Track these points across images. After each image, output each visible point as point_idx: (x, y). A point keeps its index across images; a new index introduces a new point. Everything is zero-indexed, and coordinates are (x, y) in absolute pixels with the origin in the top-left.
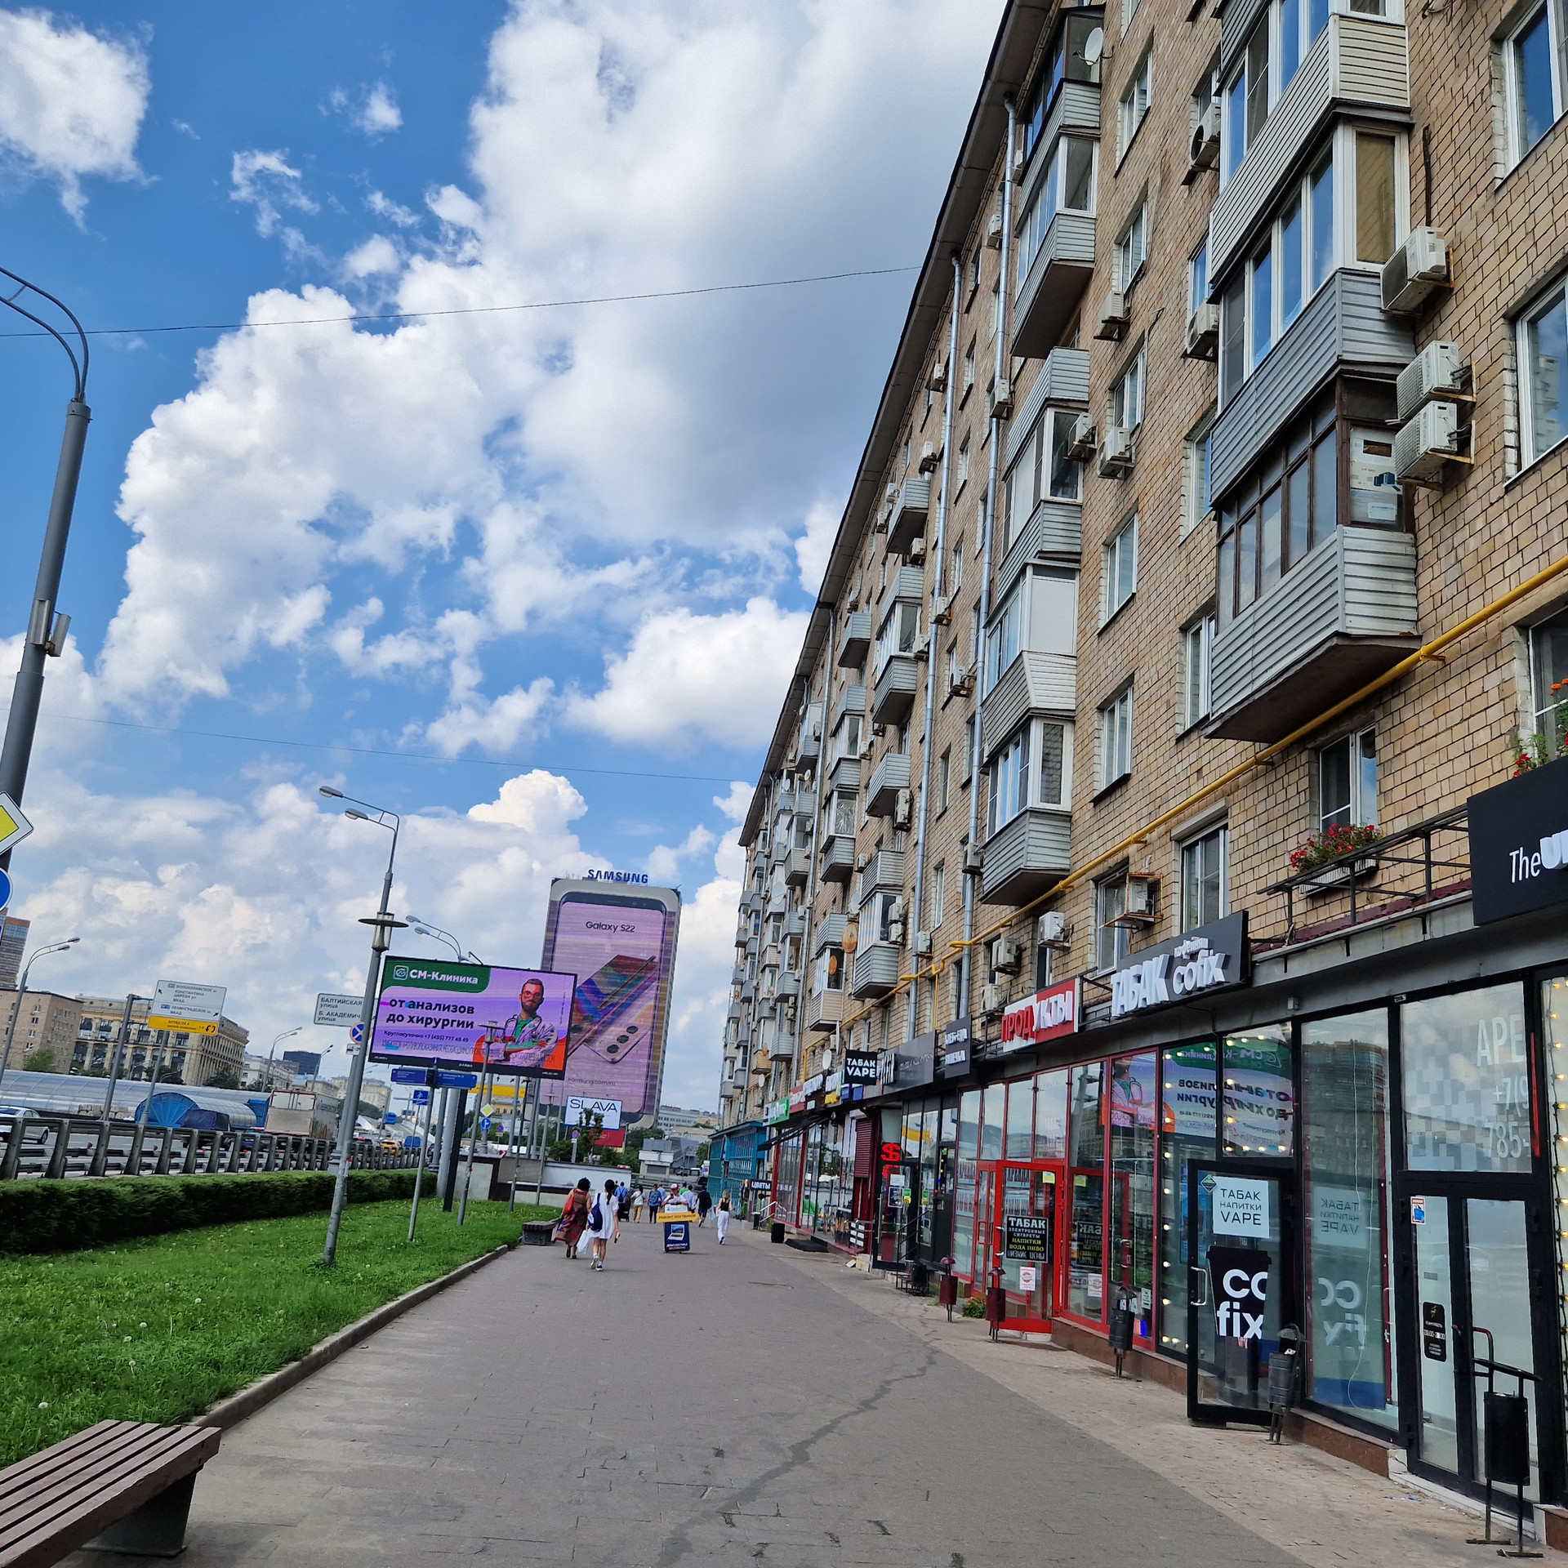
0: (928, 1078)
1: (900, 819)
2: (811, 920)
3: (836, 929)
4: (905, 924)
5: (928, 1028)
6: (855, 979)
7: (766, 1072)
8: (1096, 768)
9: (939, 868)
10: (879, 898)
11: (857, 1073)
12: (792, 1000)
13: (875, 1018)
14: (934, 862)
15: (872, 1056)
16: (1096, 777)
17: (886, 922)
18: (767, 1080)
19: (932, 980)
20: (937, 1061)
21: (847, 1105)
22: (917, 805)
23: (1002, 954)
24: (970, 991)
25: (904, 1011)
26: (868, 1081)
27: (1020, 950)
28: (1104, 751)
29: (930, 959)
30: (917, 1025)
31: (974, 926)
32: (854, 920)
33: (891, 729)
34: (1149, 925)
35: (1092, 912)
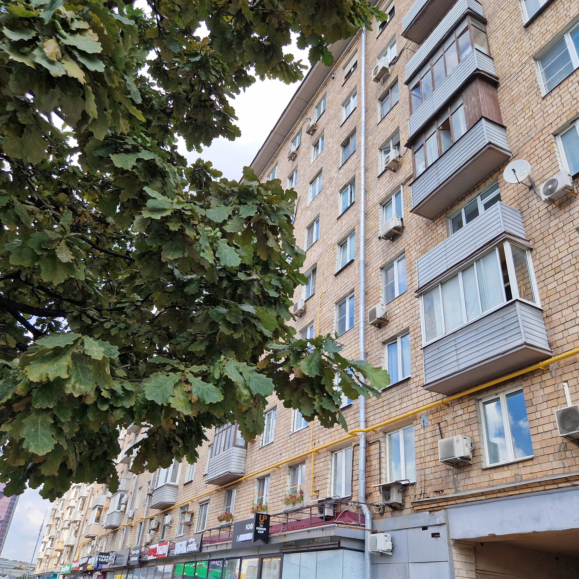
0: (125, 564)
3: (102, 500)
4: (126, 505)
6: (105, 521)
7: (61, 551)
8: (186, 475)
9: (140, 489)
10: (119, 495)
11: (102, 560)
13: (111, 536)
14: (139, 486)
16: (185, 477)
17: (120, 503)
18: (61, 554)
19: (132, 527)
20: (129, 559)
21: (95, 570)
23: (154, 525)
24: (143, 533)
25: (121, 536)
27: (159, 524)
28: (188, 470)
29: (132, 519)
30: (124, 542)
31: (147, 512)
32: (109, 498)
34: (190, 525)
35: (178, 517)
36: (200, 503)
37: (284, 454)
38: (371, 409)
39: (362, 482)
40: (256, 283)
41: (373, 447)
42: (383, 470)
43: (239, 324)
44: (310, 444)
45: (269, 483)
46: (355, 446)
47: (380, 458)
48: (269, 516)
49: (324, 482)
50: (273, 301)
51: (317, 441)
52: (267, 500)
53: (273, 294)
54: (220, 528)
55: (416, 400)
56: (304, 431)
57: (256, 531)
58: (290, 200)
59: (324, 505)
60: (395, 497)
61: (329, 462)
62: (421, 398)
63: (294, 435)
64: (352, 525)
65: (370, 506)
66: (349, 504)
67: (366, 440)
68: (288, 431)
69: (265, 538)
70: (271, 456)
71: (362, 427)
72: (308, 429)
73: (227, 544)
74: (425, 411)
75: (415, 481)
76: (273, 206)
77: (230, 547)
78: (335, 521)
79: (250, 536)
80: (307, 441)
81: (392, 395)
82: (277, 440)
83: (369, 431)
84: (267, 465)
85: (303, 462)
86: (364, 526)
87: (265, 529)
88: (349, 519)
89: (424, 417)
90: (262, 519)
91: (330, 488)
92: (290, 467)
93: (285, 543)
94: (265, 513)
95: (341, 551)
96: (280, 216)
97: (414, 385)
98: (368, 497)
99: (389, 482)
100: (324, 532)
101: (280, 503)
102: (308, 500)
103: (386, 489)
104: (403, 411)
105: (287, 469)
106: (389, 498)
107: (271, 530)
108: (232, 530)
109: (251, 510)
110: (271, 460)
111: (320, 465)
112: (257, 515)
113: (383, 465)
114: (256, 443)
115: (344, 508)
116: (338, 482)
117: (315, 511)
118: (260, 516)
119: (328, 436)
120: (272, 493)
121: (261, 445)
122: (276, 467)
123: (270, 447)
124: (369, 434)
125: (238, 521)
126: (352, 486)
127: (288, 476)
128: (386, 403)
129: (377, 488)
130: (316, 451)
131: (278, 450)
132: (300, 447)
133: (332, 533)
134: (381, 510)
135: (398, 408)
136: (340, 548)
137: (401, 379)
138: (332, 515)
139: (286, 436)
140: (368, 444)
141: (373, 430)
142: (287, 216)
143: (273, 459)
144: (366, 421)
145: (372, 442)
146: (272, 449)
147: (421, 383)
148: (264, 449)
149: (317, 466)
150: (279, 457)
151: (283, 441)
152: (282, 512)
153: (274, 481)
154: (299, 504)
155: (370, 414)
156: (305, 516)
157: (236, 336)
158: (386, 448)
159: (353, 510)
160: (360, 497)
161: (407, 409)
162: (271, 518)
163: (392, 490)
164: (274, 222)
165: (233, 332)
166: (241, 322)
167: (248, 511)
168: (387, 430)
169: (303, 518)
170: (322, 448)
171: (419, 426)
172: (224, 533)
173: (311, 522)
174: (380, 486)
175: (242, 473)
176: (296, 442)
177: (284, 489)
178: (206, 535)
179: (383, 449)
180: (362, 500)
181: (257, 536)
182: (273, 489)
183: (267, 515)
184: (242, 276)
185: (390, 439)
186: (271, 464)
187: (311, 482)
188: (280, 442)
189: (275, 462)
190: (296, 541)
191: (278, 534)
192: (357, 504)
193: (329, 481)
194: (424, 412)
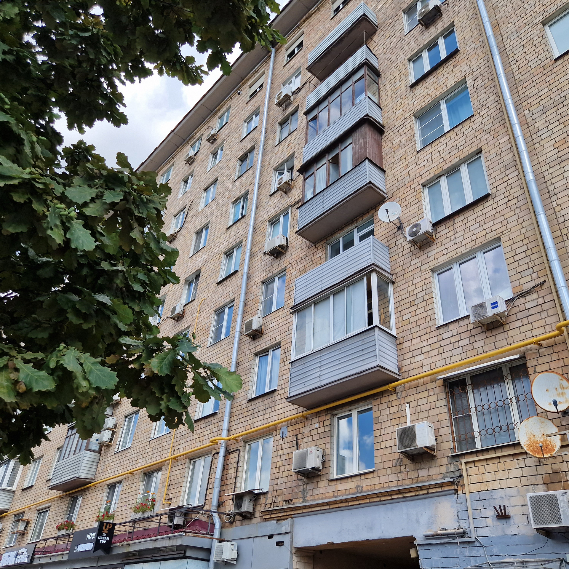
8: (26, 479)
16: (25, 482)
28: (30, 474)
34: (24, 534)
35: (11, 525)
36: (38, 510)
37: (140, 460)
38: (235, 418)
39: (216, 490)
40: (120, 275)
41: (232, 456)
42: (238, 479)
43: (91, 314)
44: (169, 451)
45: (120, 490)
46: (215, 454)
47: (237, 467)
48: (114, 525)
49: (178, 489)
50: (137, 296)
51: (177, 448)
52: (116, 507)
53: (138, 288)
54: (57, 538)
55: (278, 412)
56: (165, 437)
57: (97, 541)
58: (164, 194)
59: (174, 514)
60: (247, 506)
61: (186, 470)
62: (283, 410)
63: (154, 441)
64: (200, 533)
65: (220, 514)
66: (201, 512)
67: (226, 449)
68: (148, 436)
69: (107, 548)
70: (126, 462)
71: (224, 436)
72: (169, 435)
73: (63, 555)
74: (286, 423)
75: (267, 490)
76: (142, 196)
77: (66, 558)
78: (184, 530)
79: (89, 546)
80: (166, 447)
81: (257, 405)
82: (135, 445)
83: (230, 440)
84: (120, 471)
85: (159, 470)
86: (213, 535)
87: (108, 539)
88: (198, 528)
89: (284, 429)
90: (106, 528)
91: (184, 496)
92: (145, 474)
93: (128, 553)
94: (111, 522)
95: (185, 561)
96: (150, 208)
97: (279, 397)
98: (221, 506)
99: (243, 491)
100: (171, 541)
101: (129, 511)
102: (159, 509)
103: (239, 498)
104: (265, 422)
105: (142, 476)
106: (241, 506)
107: (113, 541)
108: (71, 540)
109: (96, 518)
110: (125, 466)
111: (177, 473)
112: (101, 524)
113: (239, 474)
114: (112, 448)
115: (195, 516)
116: (192, 490)
117: (165, 519)
118: (105, 524)
119: (189, 443)
120: (121, 501)
121: (116, 450)
122: (130, 473)
123: (126, 452)
124: (230, 442)
125: (79, 530)
126: (206, 494)
127: (141, 483)
128: (250, 413)
129: (231, 497)
130: (175, 458)
131: (134, 456)
132: (159, 454)
133: (179, 542)
134: (232, 519)
135: (260, 418)
136: (185, 557)
137: (267, 390)
138: (182, 524)
139: (145, 441)
140: (228, 452)
141: (234, 439)
142: (157, 209)
143: (128, 465)
144: (229, 430)
145: (232, 450)
146: (129, 454)
147: (285, 396)
148: (120, 454)
149: (174, 473)
150: (134, 463)
151: (141, 446)
152: (130, 520)
153: (125, 488)
154: (149, 512)
155: (233, 423)
156: (153, 525)
157: (85, 326)
158: (244, 457)
159: (203, 518)
160: (213, 506)
161: (269, 420)
162: (116, 527)
163: (244, 499)
164: (142, 213)
165: (82, 322)
166: (92, 312)
167: (92, 520)
168: (248, 440)
169: (151, 527)
170: (181, 456)
171: (278, 437)
172: (61, 543)
173: (159, 531)
174: (233, 495)
175: (91, 479)
176: (154, 448)
177: (135, 497)
178: (40, 545)
179: (241, 458)
180: (214, 509)
181: (98, 545)
182: (124, 496)
183: (112, 524)
184: (105, 266)
185: (250, 448)
186: (125, 470)
187: (165, 491)
188: (138, 447)
189: (129, 468)
190: (140, 551)
191: (122, 544)
192: (208, 513)
193: (183, 489)
194: (284, 423)
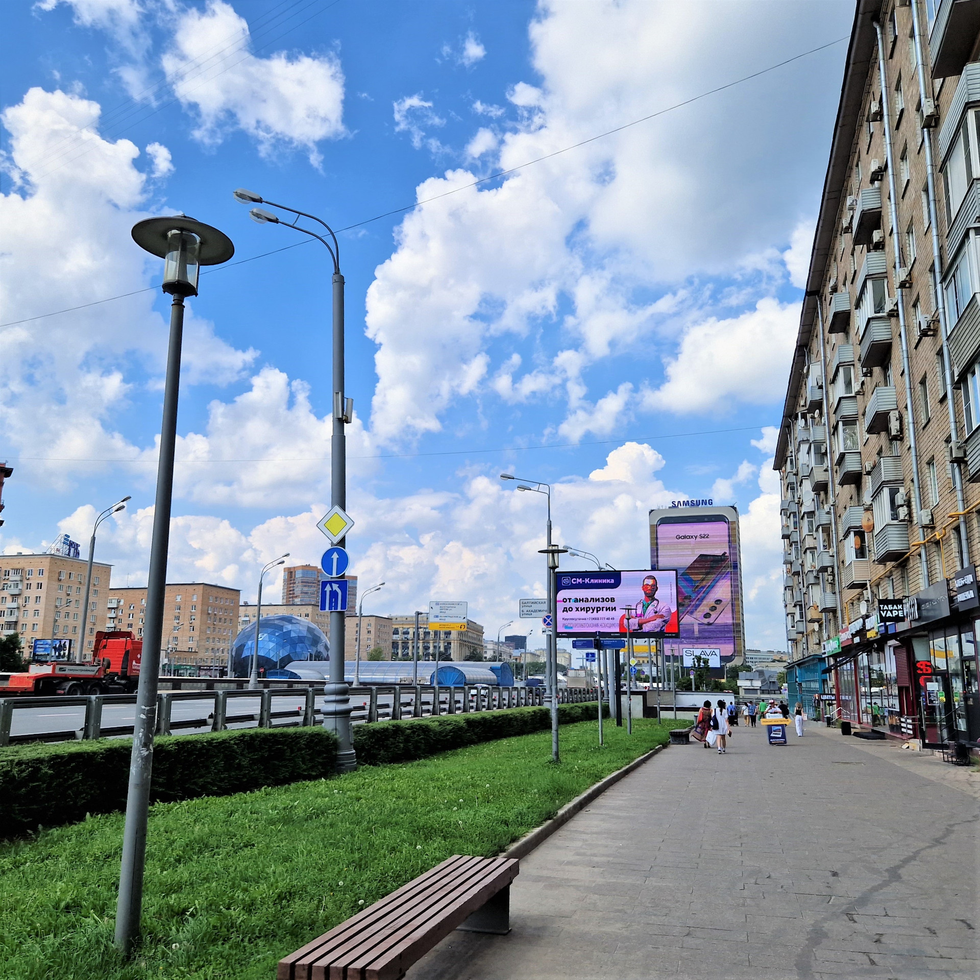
0: (946, 612)
1: (894, 433)
2: (835, 513)
3: (858, 517)
4: (909, 505)
5: (940, 577)
6: (876, 550)
7: (818, 621)
9: (930, 463)
10: (886, 492)
11: (889, 614)
12: (830, 570)
13: (896, 575)
14: (926, 459)
15: (899, 602)
17: (894, 507)
18: (820, 626)
19: (937, 543)
20: (951, 600)
21: (884, 638)
22: (906, 421)
24: (970, 547)
25: (918, 568)
26: (898, 619)
29: (933, 528)
30: (930, 576)
31: (965, 500)
32: (869, 509)
33: (877, 370)
